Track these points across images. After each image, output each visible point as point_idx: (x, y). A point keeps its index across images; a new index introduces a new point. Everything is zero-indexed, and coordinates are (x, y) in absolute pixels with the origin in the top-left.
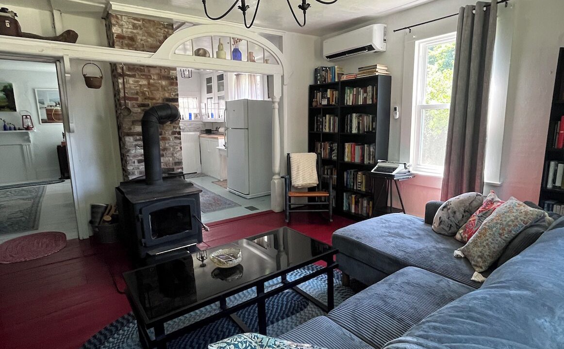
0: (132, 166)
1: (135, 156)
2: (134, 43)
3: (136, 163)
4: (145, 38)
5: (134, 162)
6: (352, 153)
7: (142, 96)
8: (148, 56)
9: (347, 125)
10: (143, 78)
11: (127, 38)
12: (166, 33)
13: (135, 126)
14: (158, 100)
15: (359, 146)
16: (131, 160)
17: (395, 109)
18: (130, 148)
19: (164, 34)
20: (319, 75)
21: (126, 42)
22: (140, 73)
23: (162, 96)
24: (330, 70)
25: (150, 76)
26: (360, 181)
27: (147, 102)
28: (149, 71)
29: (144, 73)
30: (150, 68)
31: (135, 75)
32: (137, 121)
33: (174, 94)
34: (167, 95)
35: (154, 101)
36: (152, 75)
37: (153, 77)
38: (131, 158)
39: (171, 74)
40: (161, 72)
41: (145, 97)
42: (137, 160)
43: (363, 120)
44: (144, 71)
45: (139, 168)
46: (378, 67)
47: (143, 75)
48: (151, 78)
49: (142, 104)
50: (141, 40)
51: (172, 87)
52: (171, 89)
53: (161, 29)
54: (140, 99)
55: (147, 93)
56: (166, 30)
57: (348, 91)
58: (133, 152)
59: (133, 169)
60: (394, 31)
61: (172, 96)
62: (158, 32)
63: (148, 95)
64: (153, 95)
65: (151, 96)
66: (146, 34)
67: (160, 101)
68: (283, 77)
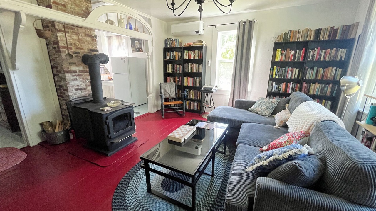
0: (72, 93)
1: (73, 87)
2: (66, 9)
3: (74, 91)
4: (73, 7)
5: (73, 90)
6: (188, 82)
7: (75, 46)
8: (81, 20)
9: (186, 68)
10: (74, 34)
11: (61, 5)
12: (87, 5)
13: (72, 67)
14: (85, 50)
15: (192, 78)
16: (71, 89)
17: (209, 62)
18: (70, 81)
19: (85, 6)
20: (168, 42)
21: (60, 7)
22: (72, 31)
23: (87, 47)
24: (175, 41)
25: (79, 33)
26: (191, 94)
27: (78, 51)
28: (78, 30)
29: (74, 31)
30: (78, 28)
31: (69, 31)
32: (72, 63)
33: (94, 46)
34: (90, 47)
35: (83, 50)
36: (80, 33)
37: (80, 34)
38: (71, 88)
39: (92, 33)
40: (85, 32)
41: (76, 47)
42: (75, 89)
43: (193, 66)
44: (75, 30)
45: (76, 94)
46: (203, 42)
47: (74, 32)
48: (80, 35)
49: (74, 52)
50: (71, 8)
51: (93, 42)
52: (93, 43)
53: (84, 3)
54: (73, 48)
55: (78, 45)
56: (87, 4)
57: (185, 52)
58: (71, 83)
59: (73, 95)
60: (207, 26)
61: (94, 48)
62: (81, 4)
63: (78, 46)
64: (81, 46)
65: (81, 47)
66: (74, 5)
67: (86, 51)
68: (152, 41)
